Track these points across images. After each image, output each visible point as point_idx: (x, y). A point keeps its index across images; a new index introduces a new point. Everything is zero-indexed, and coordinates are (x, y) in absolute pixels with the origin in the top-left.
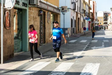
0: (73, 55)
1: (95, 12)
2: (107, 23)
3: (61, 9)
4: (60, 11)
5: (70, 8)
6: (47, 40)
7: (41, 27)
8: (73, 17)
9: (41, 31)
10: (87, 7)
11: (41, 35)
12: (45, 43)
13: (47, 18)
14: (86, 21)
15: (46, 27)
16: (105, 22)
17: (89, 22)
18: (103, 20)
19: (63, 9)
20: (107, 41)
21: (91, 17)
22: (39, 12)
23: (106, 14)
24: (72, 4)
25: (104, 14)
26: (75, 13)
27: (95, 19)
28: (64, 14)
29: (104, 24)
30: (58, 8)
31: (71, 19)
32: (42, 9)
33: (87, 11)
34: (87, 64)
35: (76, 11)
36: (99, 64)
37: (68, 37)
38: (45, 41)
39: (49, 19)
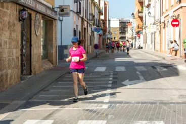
1: (107, 19)
2: (124, 38)
4: (56, 14)
6: (35, 69)
7: (24, 43)
8: (77, 26)
9: (24, 51)
11: (24, 57)
12: (31, 74)
14: (95, 33)
17: (99, 35)
21: (102, 26)
22: (19, 14)
23: (123, 22)
25: (120, 23)
29: (120, 39)
30: (53, 8)
31: (74, 29)
32: (25, 8)
33: (96, 17)
38: (31, 71)
39: (38, 29)
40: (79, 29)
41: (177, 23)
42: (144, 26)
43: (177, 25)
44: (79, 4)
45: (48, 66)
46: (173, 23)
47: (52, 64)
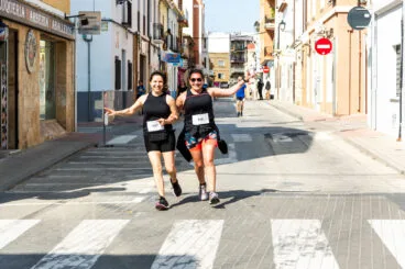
0: (124, 189)
1: (200, 36)
3: (78, 20)
4: (73, 30)
5: (111, 21)
6: (25, 137)
7: (2, 87)
8: (123, 51)
10: (173, 18)
11: (3, 116)
12: (17, 147)
13: (25, 53)
14: (170, 67)
15: (20, 87)
16: (234, 70)
17: (179, 69)
18: (227, 62)
19: (85, 22)
20: (246, 138)
21: (186, 51)
23: (238, 42)
24: (120, 6)
25: (233, 42)
26: (131, 37)
27: (201, 59)
28: (89, 41)
29: (232, 77)
30: (66, 18)
31: (117, 57)
34: (178, 224)
35: (134, 28)
36: (222, 221)
37: (106, 123)
38: (17, 141)
39: (32, 59)
40: (129, 57)
41: (327, 47)
42: (276, 50)
43: (327, 51)
44: (126, 6)
45: (56, 132)
46: (320, 47)
47: (65, 128)
